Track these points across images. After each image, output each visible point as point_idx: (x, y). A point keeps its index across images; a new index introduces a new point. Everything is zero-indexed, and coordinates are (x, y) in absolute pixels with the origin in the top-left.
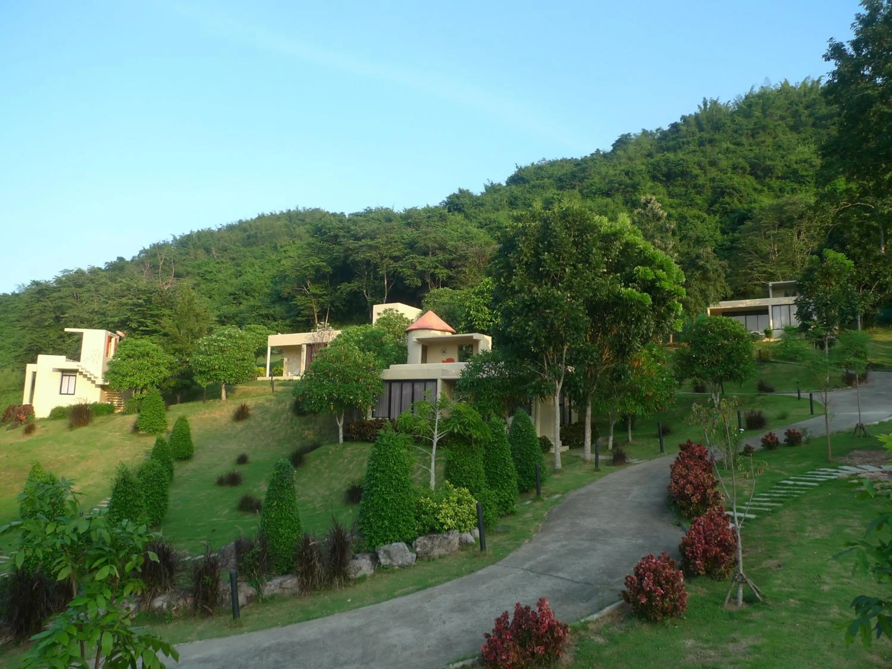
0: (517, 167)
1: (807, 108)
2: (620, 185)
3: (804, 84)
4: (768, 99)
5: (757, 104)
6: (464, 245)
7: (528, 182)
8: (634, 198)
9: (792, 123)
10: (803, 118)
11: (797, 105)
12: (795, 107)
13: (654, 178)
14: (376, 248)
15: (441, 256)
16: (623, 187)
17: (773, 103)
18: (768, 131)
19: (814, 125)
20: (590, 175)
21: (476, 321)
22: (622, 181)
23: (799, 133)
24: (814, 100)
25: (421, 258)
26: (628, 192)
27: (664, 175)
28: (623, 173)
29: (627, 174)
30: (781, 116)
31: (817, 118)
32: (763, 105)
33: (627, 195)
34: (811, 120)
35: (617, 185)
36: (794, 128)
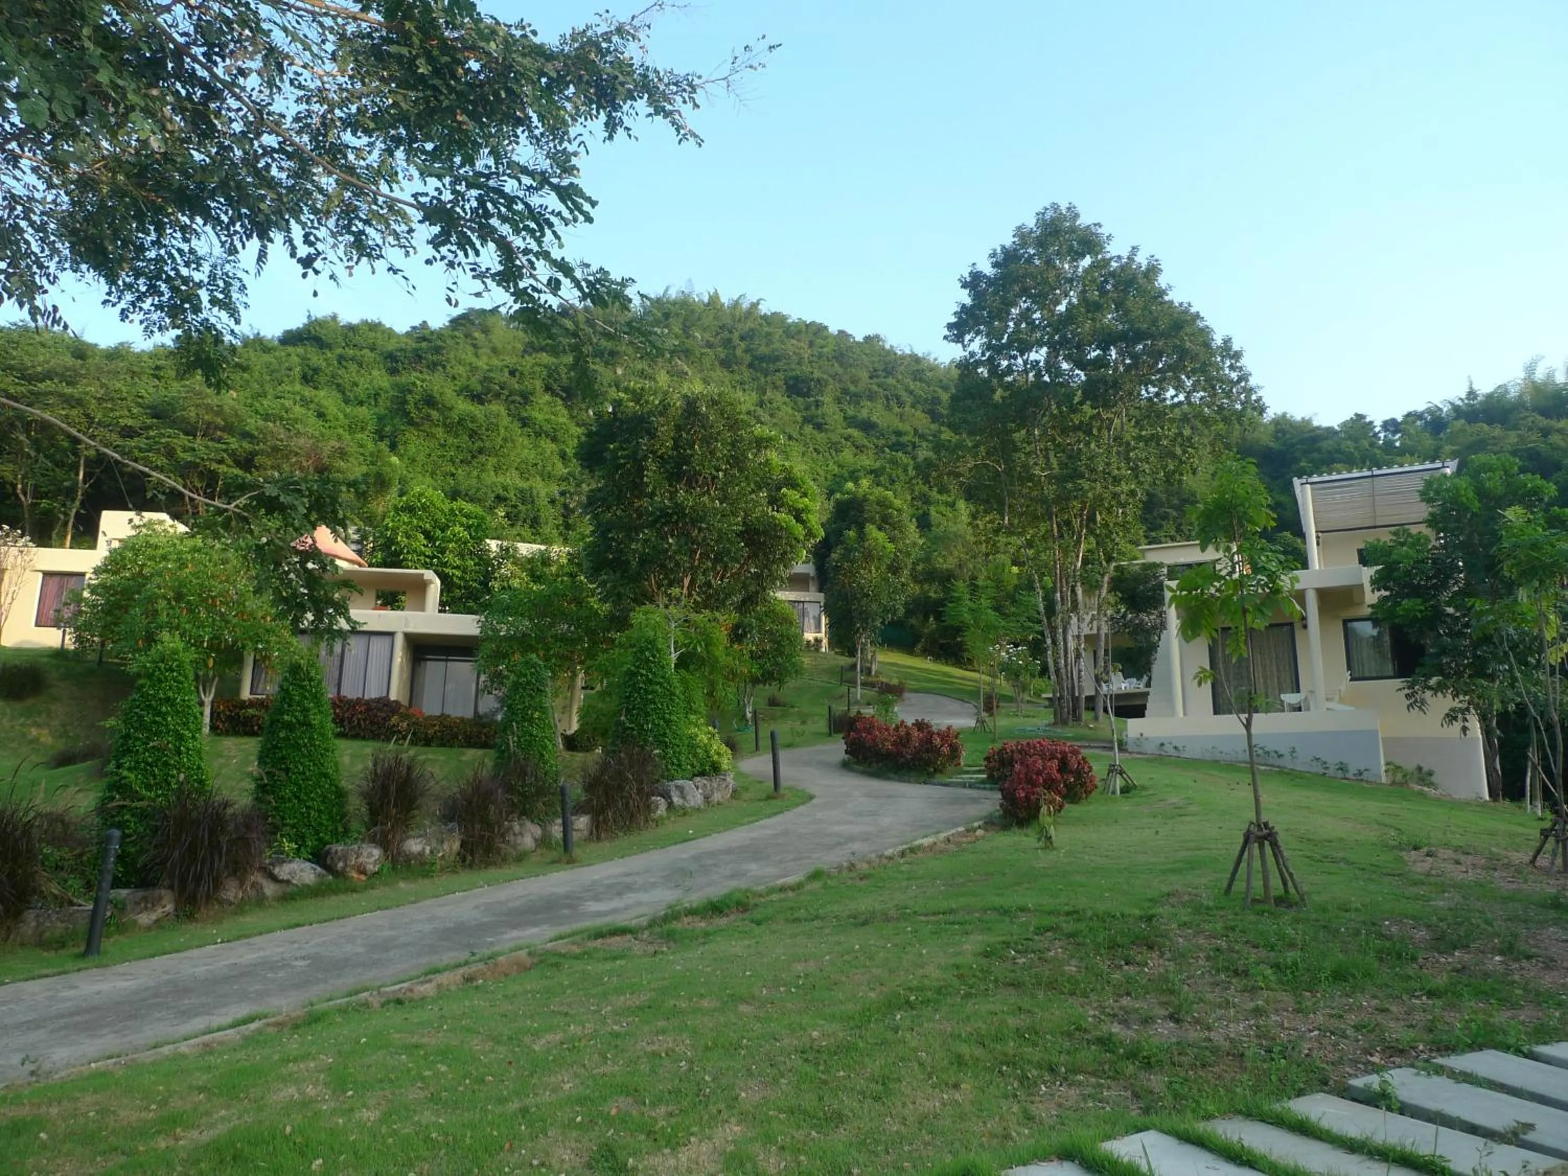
0: (309, 316)
1: (742, 338)
2: (502, 388)
3: (736, 304)
4: (693, 311)
5: (678, 315)
6: (282, 430)
7: (329, 347)
8: (525, 414)
9: (722, 356)
10: (739, 352)
11: (731, 332)
12: (726, 335)
13: (548, 389)
14: (79, 402)
15: (234, 443)
16: (506, 392)
17: (699, 319)
18: (692, 358)
19: (751, 366)
20: (448, 361)
21: (408, 552)
22: (505, 383)
23: (732, 372)
24: (752, 330)
25: (183, 440)
26: (513, 402)
27: (564, 389)
28: (506, 370)
29: (512, 373)
30: (708, 341)
31: (755, 357)
32: (685, 320)
33: (512, 407)
34: (748, 358)
35: (497, 387)
36: (726, 364)
